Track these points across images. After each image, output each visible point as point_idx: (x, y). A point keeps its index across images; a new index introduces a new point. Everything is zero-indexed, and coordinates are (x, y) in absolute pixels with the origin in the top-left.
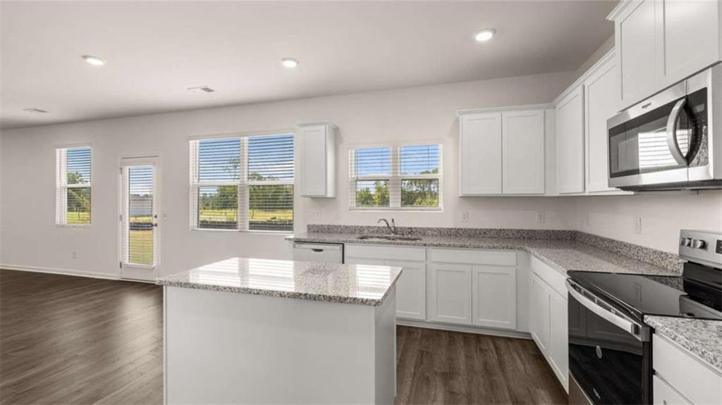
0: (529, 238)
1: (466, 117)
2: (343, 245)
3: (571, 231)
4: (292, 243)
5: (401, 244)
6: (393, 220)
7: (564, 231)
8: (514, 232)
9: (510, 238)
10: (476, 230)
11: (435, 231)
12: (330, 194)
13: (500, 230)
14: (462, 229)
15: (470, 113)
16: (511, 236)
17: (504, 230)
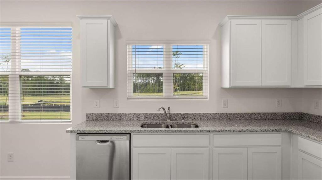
0: (272, 119)
1: (234, 22)
2: (130, 134)
3: (299, 113)
4: (74, 135)
5: (187, 132)
6: (169, 108)
7: (295, 113)
8: (262, 115)
9: (259, 120)
10: (235, 114)
11: (203, 116)
12: (111, 86)
13: (252, 114)
14: (224, 114)
15: (237, 18)
16: (260, 118)
17: (254, 113)
